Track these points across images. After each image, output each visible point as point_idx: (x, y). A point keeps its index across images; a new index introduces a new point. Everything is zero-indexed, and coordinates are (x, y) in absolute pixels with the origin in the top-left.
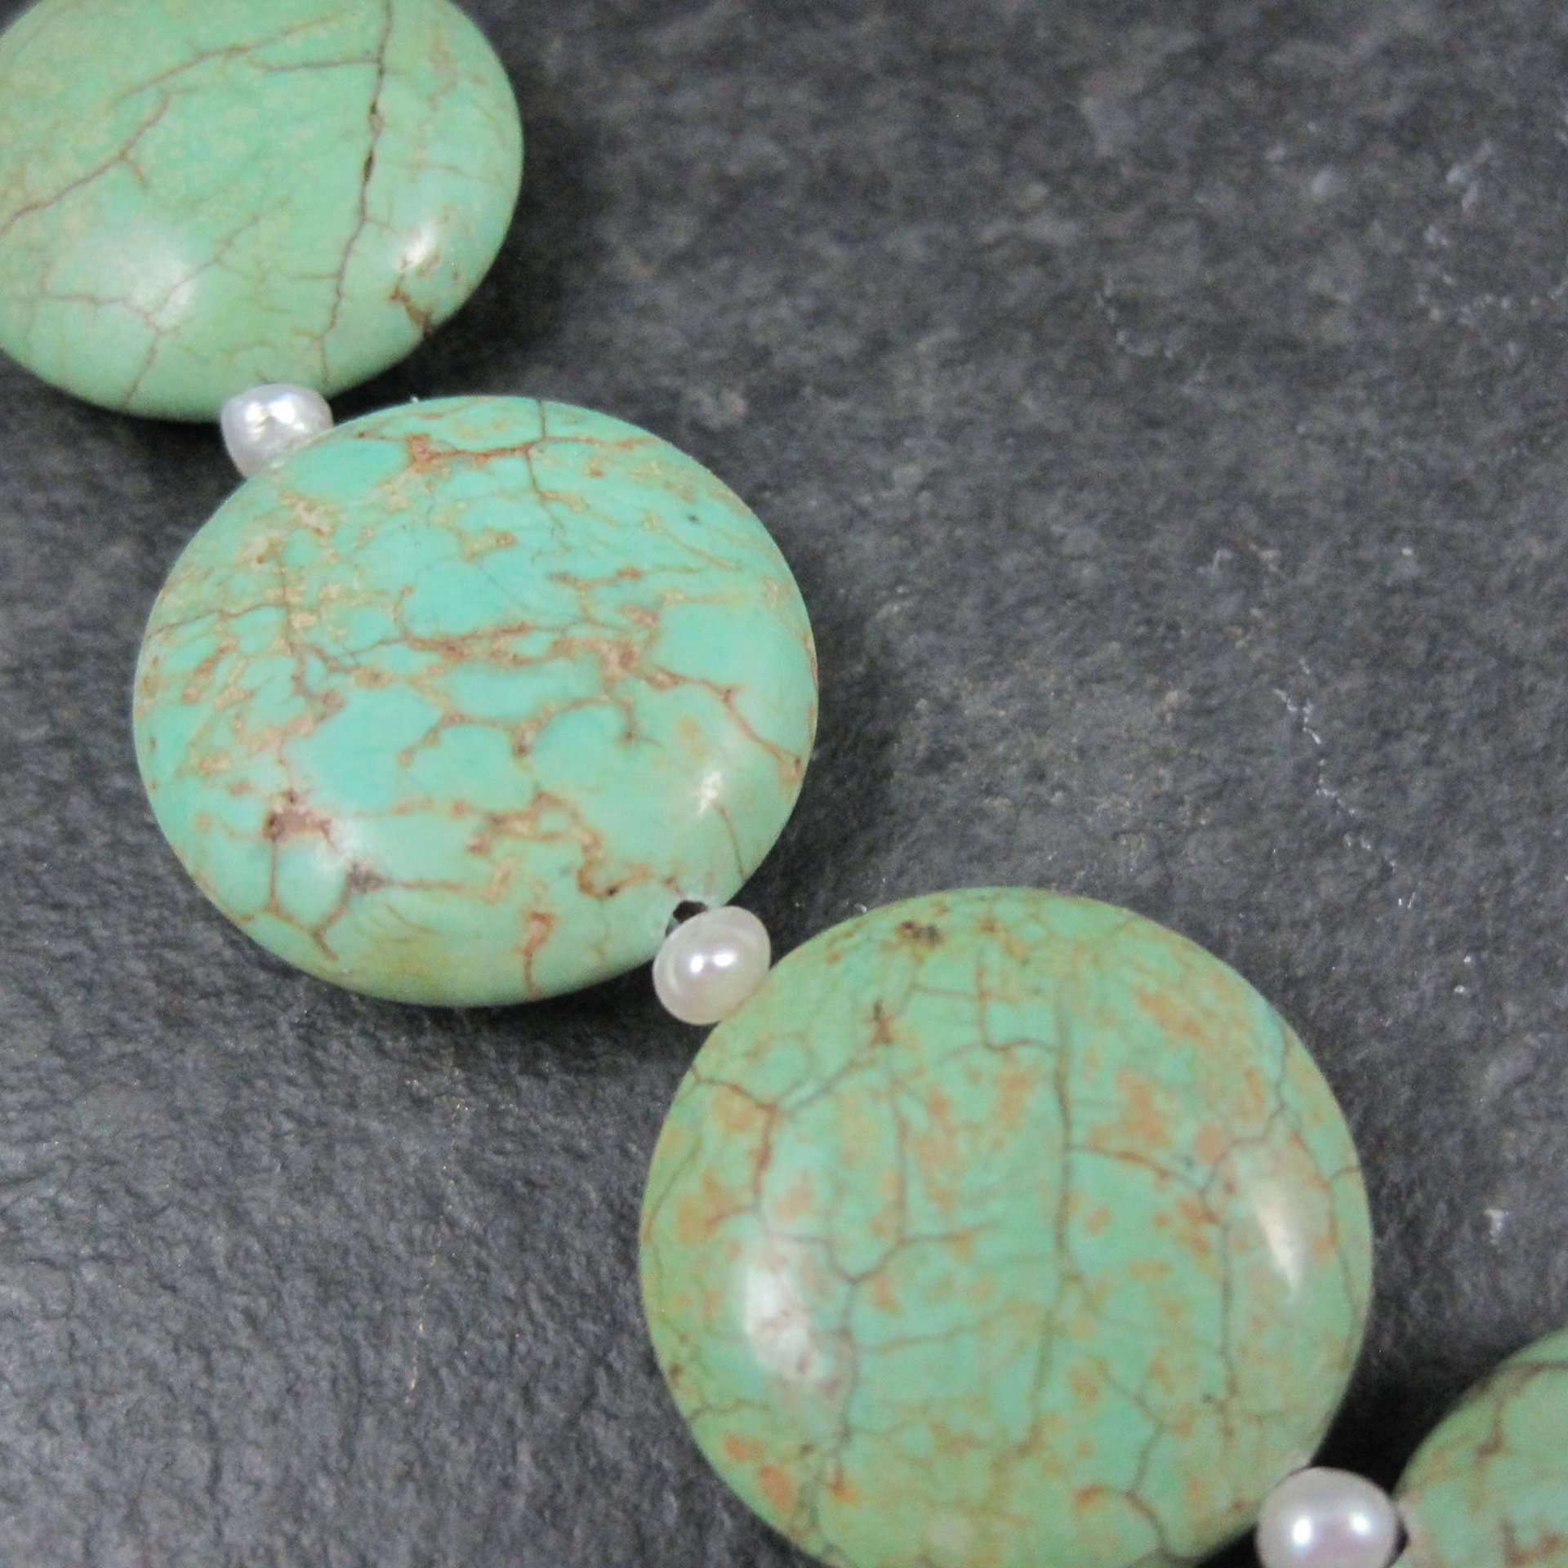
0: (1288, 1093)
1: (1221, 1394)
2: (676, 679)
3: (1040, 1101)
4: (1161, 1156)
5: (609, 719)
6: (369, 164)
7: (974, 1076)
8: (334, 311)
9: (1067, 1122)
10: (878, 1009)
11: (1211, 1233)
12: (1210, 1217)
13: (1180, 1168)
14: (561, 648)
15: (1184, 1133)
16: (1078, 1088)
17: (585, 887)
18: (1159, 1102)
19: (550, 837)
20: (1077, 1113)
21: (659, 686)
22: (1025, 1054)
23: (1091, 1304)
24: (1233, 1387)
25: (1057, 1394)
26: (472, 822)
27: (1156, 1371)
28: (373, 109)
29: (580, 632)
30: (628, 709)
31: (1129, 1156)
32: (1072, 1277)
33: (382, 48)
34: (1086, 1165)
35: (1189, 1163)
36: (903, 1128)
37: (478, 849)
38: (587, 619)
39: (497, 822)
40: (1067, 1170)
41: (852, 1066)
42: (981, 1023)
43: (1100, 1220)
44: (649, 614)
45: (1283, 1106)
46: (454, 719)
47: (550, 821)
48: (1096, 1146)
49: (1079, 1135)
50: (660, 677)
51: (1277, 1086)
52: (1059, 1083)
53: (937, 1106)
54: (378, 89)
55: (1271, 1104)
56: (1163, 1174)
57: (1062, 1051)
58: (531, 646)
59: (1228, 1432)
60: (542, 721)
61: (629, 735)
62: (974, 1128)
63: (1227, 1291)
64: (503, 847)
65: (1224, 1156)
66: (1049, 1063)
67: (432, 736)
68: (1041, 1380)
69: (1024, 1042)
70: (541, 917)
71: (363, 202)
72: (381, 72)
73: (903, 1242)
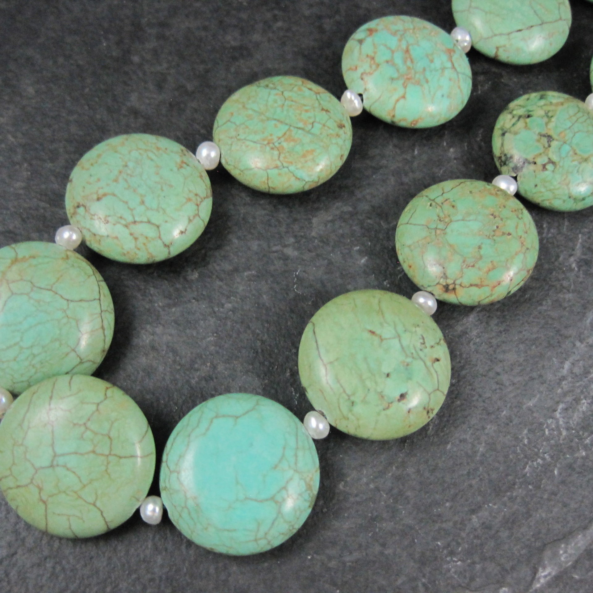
0: (286, 169)
1: (238, 137)
2: (405, 87)
3: (301, 125)
4: (282, 139)
5: (396, 75)
6: (520, 30)
7: (310, 118)
8: (488, 38)
9: (295, 127)
10: (329, 112)
11: (266, 142)
12: (268, 143)
13: (279, 141)
14: (409, 68)
15: (285, 144)
16: (300, 131)
17: (362, 74)
18: (292, 144)
19: (371, 67)
20: (296, 129)
21: (403, 84)
22: (310, 126)
23: (262, 121)
24: (239, 140)
25: (250, 112)
26: (373, 55)
27: (247, 127)
28: (532, 27)
29: (413, 71)
30: (397, 79)
31: (285, 134)
32: (268, 119)
33: (546, 23)
34: (287, 127)
35: (280, 143)
36: (305, 105)
37: (367, 56)
38: (416, 73)
39: (373, 58)
40: (287, 124)
41: (320, 104)
42: (319, 123)
43: (276, 126)
44: (418, 83)
45: (284, 167)
46: (393, 52)
47: (374, 67)
48: (289, 130)
49: (292, 128)
50: (405, 85)
51: (287, 167)
52: (303, 129)
53: (307, 111)
54: (537, 25)
55: (285, 164)
56: (279, 138)
57: (309, 132)
58: (409, 63)
59: (232, 138)
60: (394, 65)
61: (392, 79)
62: (300, 114)
63: (255, 142)
64: (369, 60)
65: (278, 150)
66: (307, 129)
67: (389, 49)
68: (254, 111)
69: (312, 127)
70: (356, 68)
71: (512, 33)
72: (540, 25)
73: (285, 99)
